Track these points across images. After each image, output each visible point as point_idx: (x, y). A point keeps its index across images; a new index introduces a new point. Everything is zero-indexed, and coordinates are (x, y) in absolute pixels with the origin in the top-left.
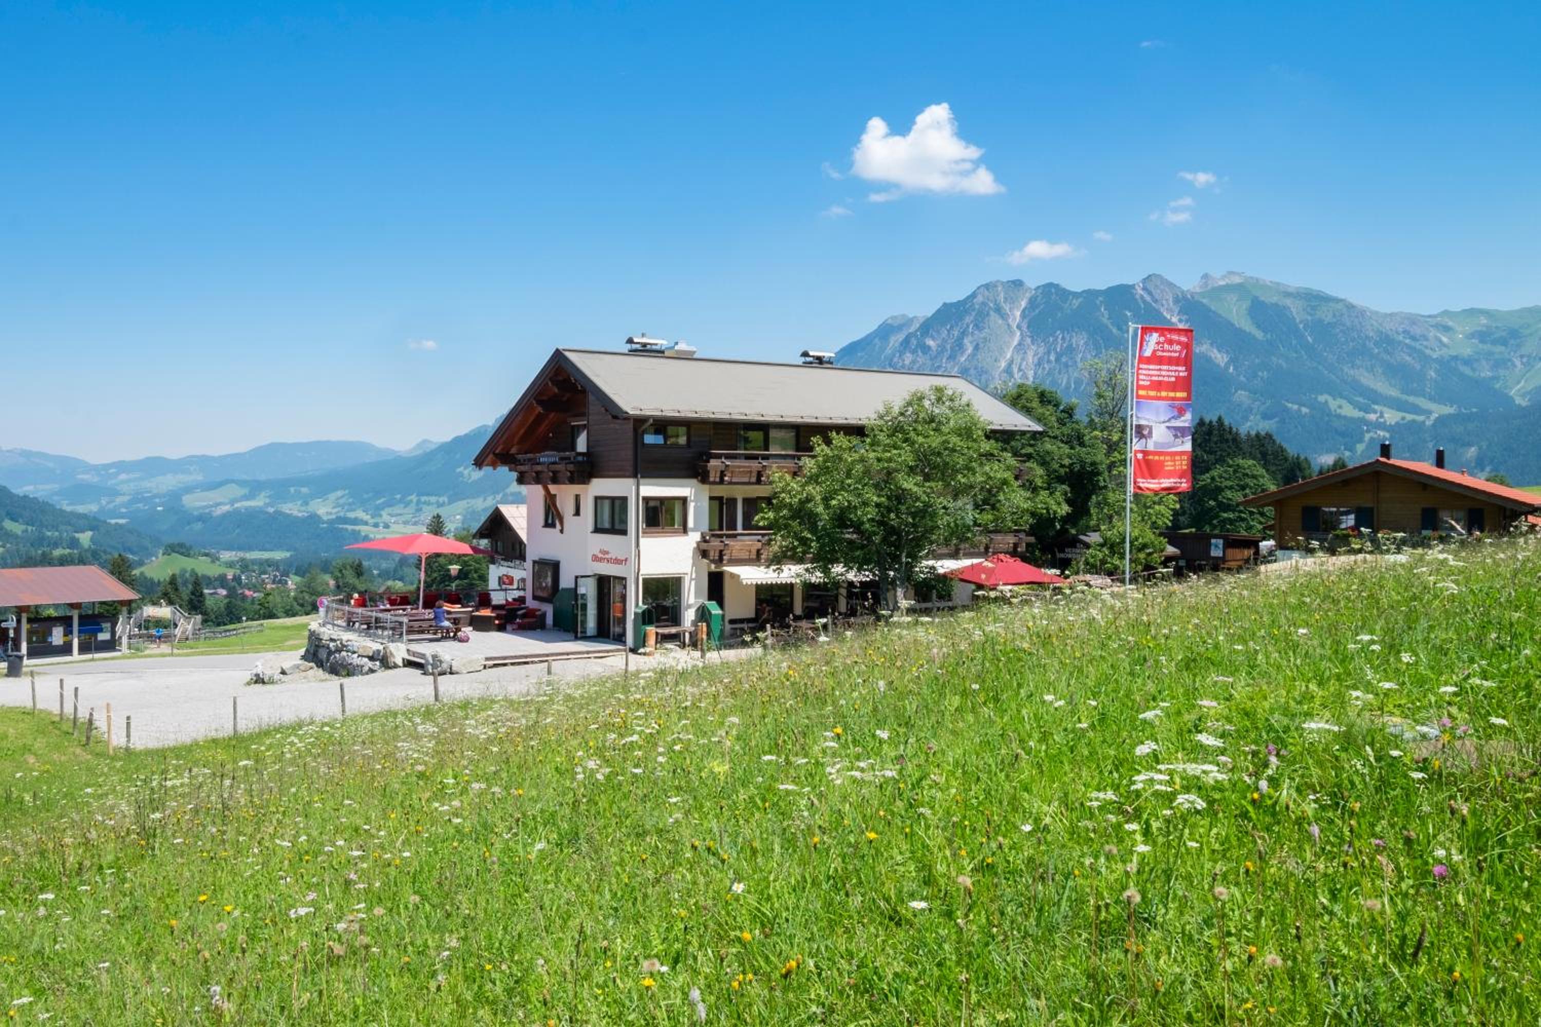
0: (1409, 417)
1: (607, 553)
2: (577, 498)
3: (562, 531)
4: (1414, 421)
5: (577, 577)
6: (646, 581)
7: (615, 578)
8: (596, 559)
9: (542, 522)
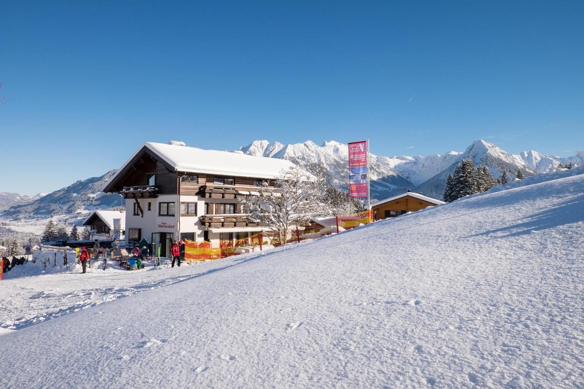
0: (385, 189)
1: (165, 224)
2: (150, 204)
3: (142, 217)
4: (386, 190)
5: (152, 233)
6: (181, 233)
7: (168, 233)
8: (160, 226)
9: (133, 214)
